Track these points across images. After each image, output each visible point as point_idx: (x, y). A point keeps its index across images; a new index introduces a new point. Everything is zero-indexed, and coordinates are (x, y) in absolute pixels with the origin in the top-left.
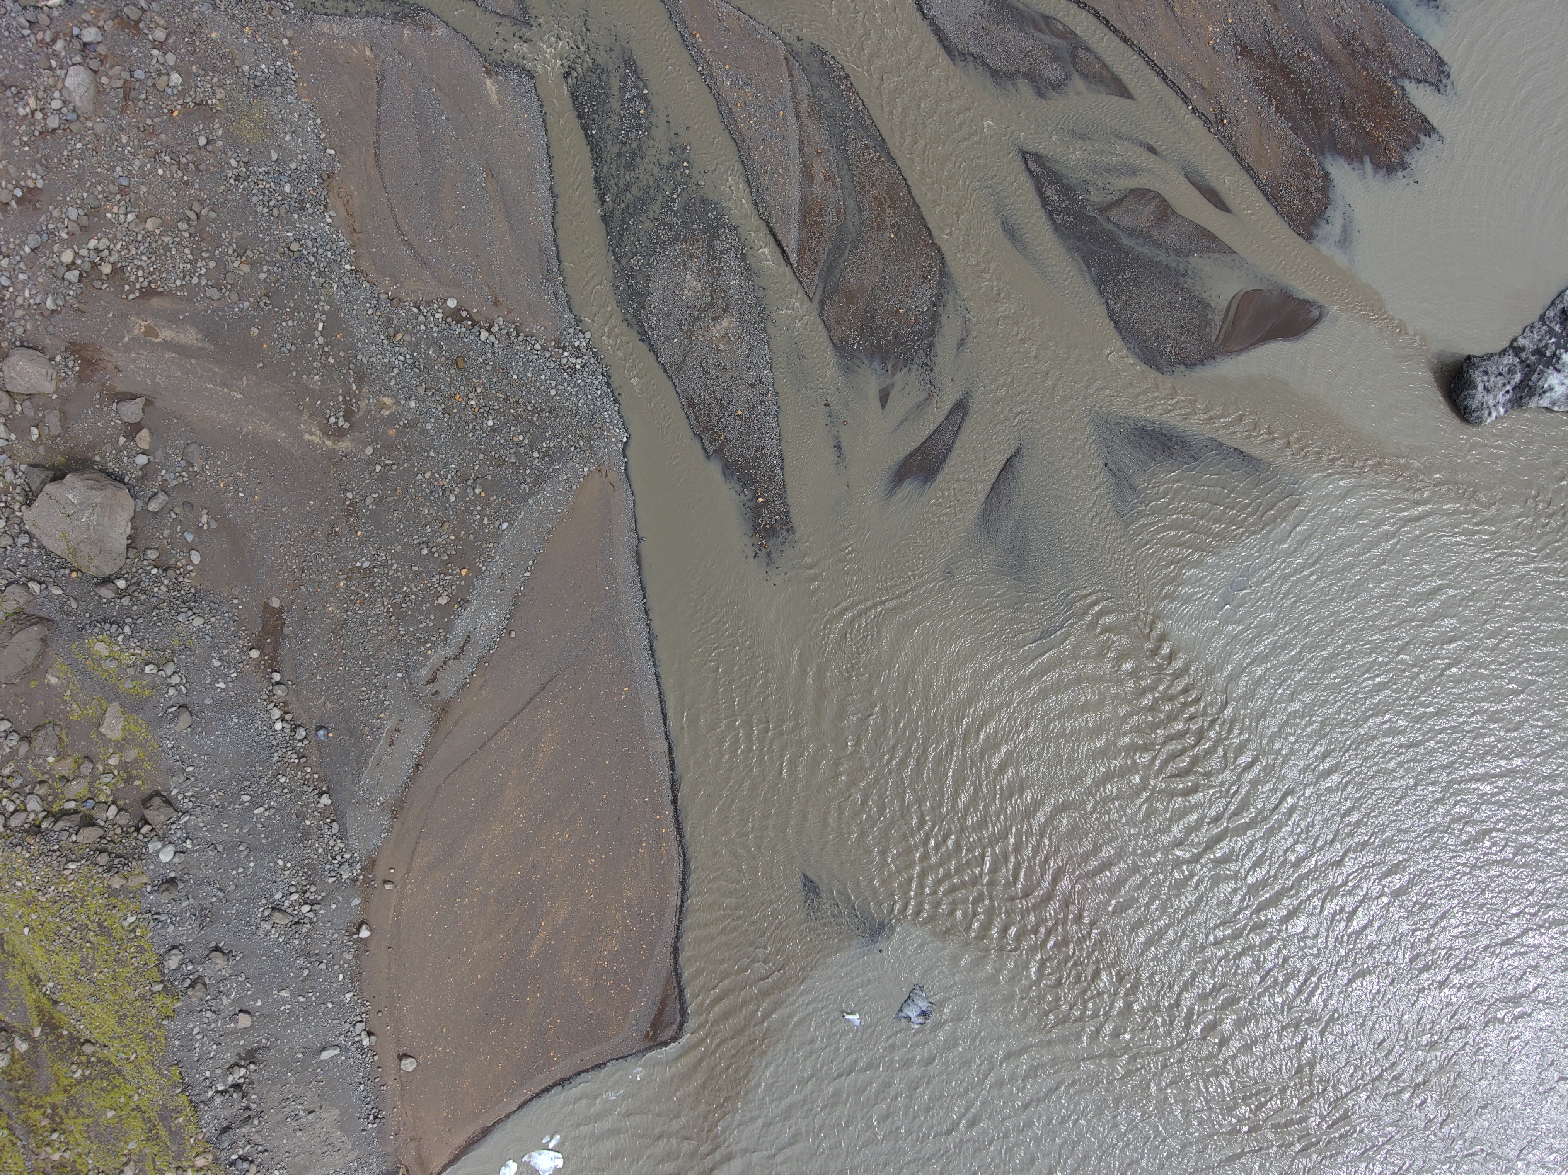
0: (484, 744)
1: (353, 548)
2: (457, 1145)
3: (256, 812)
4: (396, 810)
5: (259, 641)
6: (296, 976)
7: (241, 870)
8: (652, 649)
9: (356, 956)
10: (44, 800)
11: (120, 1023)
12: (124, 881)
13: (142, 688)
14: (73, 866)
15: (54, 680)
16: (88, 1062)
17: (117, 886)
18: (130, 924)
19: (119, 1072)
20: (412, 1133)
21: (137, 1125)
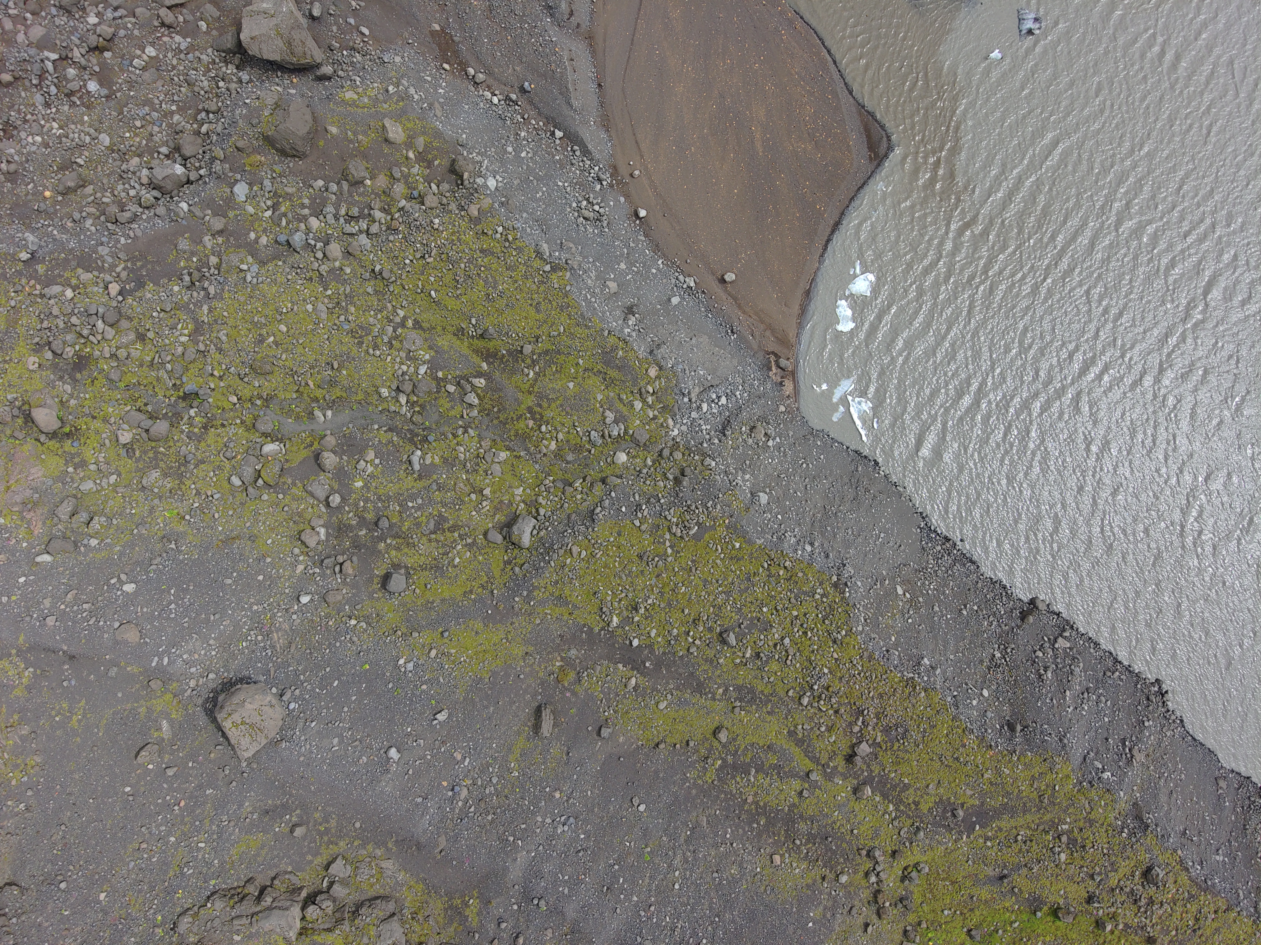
0: (633, 40)
2: (797, 313)
3: (522, 155)
5: (443, 58)
9: (646, 236)
10: (383, 210)
11: (538, 311)
12: (478, 206)
13: (396, 103)
14: (437, 221)
15: (334, 130)
16: (533, 361)
17: (476, 213)
18: (501, 234)
19: (559, 352)
20: (762, 327)
21: (594, 381)
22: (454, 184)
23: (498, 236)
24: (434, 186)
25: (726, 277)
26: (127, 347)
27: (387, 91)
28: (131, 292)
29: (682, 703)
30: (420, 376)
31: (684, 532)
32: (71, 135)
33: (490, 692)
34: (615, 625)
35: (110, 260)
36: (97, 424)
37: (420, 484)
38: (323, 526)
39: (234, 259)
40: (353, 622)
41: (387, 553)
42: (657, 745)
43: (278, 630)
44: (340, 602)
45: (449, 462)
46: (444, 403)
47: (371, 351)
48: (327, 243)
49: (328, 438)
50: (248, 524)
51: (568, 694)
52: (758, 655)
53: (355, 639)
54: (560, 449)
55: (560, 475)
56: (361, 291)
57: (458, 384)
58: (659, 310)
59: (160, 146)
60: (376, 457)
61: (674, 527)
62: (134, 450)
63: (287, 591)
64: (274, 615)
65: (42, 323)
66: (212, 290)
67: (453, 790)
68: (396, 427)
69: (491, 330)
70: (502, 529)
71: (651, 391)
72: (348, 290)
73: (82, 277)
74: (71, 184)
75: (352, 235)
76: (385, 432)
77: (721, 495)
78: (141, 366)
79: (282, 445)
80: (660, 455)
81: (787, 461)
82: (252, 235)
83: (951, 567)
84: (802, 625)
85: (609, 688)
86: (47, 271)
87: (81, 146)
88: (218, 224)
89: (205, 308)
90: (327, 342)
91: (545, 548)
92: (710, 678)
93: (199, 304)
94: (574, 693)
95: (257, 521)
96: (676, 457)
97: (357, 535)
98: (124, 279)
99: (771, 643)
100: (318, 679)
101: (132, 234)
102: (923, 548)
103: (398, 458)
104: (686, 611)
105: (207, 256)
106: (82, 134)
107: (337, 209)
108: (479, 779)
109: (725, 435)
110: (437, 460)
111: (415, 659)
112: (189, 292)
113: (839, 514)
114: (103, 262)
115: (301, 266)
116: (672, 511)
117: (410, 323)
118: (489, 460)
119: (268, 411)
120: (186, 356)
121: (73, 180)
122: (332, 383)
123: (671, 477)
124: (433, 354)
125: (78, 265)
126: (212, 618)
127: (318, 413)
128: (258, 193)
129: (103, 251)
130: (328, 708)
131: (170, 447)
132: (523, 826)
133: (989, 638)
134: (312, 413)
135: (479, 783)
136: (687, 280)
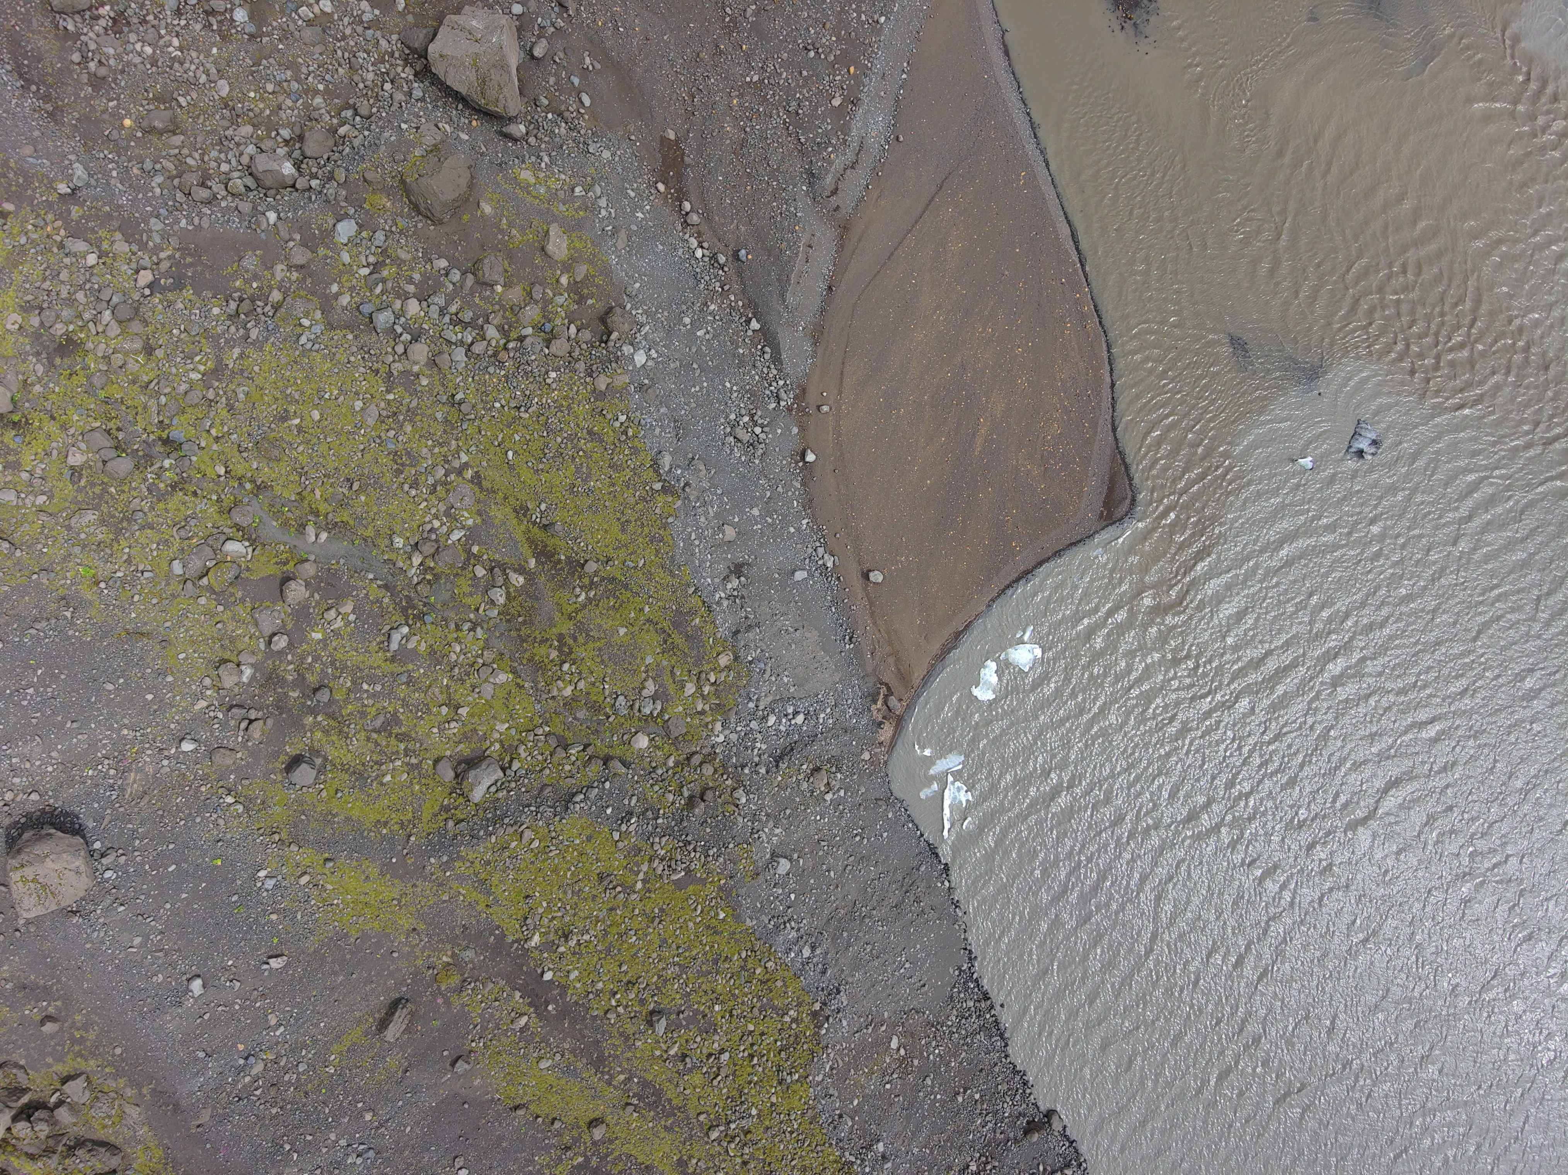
0: (892, 254)
1: (740, 64)
2: (934, 653)
3: (699, 334)
4: (817, 335)
5: (662, 175)
6: (762, 497)
7: (697, 389)
8: (1036, 137)
9: (804, 484)
10: (500, 328)
11: (623, 530)
12: (609, 380)
13: (576, 210)
14: (553, 375)
15: (487, 209)
16: (592, 582)
17: (603, 387)
18: (622, 424)
19: (626, 587)
20: (888, 649)
21: (651, 638)
22: (598, 337)
23: (617, 424)
24: (573, 329)
25: (871, 575)
26: (127, 353)
27: (573, 191)
28: (164, 289)
29: (569, 1071)
30: (450, 542)
31: (666, 872)
32: (187, 65)
33: (348, 956)
34: (533, 944)
35: (158, 240)
36: (52, 428)
37: (389, 667)
38: (252, 665)
39: (300, 307)
40: (230, 800)
41: (311, 730)
42: (516, 1108)
43: (140, 770)
44: (228, 767)
45: (435, 656)
46: (463, 584)
47: (406, 487)
48: (415, 339)
49: (307, 565)
50: (168, 624)
51: (440, 1001)
52: (684, 1056)
53: (221, 822)
54: (574, 699)
55: (559, 730)
56: (429, 412)
57: (491, 570)
58: (775, 580)
59: (284, 127)
60: (353, 612)
61: (657, 861)
62: (81, 476)
63: (172, 726)
64: (142, 751)
65: (44, 279)
66: (254, 334)
67: (246, 1059)
68: (395, 587)
69: (558, 526)
70: (459, 763)
71: (713, 680)
72: (414, 404)
73: (116, 246)
74: (158, 124)
75: (449, 342)
76: (379, 587)
77: (731, 846)
78: (134, 382)
79: (250, 550)
80: (688, 759)
81: (837, 825)
82: (335, 288)
83: (975, 1033)
84: (752, 1045)
85: (492, 1015)
86: (82, 217)
87: (194, 84)
88: (300, 256)
89: (237, 351)
90: (360, 454)
91: (495, 815)
92: (618, 1056)
93: (231, 343)
94: (447, 1002)
95: (180, 623)
96: (704, 771)
97: (286, 694)
98: (163, 271)
99: (705, 1051)
100: (155, 853)
101: (196, 221)
102: (952, 997)
103: (378, 624)
104: (624, 968)
105: (271, 288)
106: (201, 68)
107: (448, 303)
108: (285, 1059)
109: (777, 766)
110: (423, 647)
111: (280, 877)
112: (228, 323)
113: (867, 920)
114: (150, 238)
115: (372, 352)
116: (664, 840)
117: (469, 474)
118: (483, 676)
119: (254, 502)
120: (187, 398)
121: (163, 121)
122: (343, 504)
123: (686, 794)
124: (479, 521)
125: (120, 229)
126: (68, 725)
127: (311, 530)
128: (364, 242)
129: (155, 225)
130: (148, 896)
131: (123, 491)
132: (309, 1138)
133: (974, 1141)
134: (304, 526)
135: (282, 1064)
136: (826, 556)
